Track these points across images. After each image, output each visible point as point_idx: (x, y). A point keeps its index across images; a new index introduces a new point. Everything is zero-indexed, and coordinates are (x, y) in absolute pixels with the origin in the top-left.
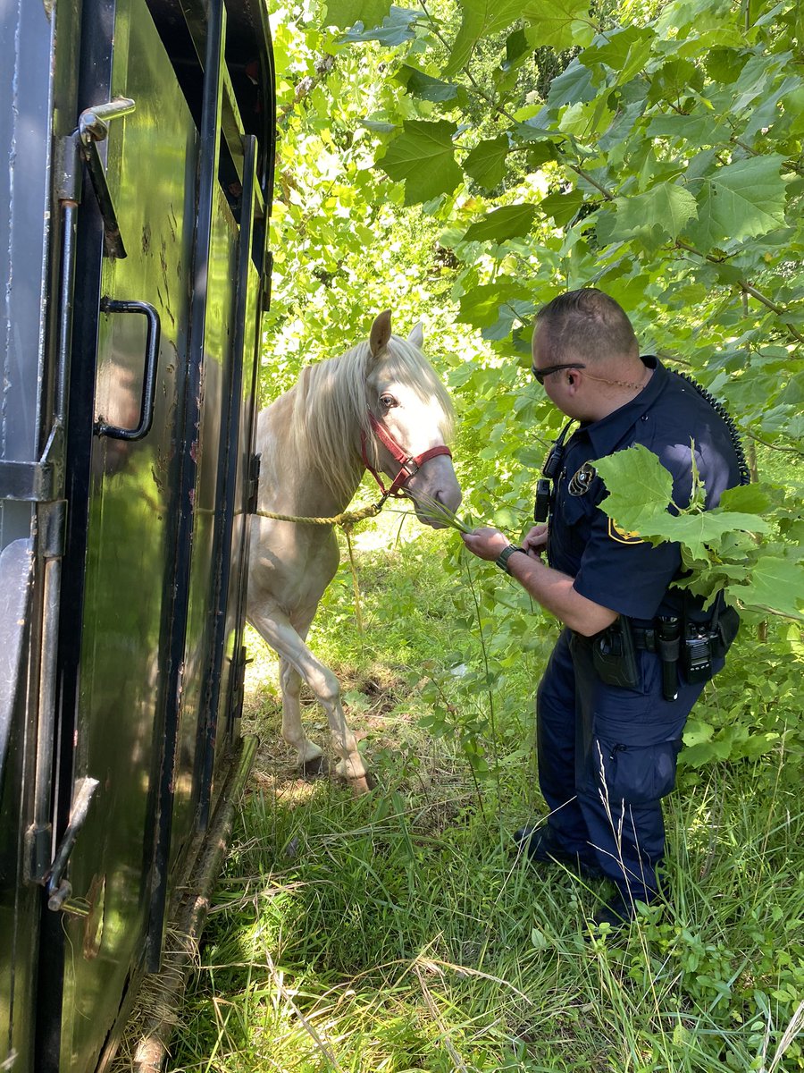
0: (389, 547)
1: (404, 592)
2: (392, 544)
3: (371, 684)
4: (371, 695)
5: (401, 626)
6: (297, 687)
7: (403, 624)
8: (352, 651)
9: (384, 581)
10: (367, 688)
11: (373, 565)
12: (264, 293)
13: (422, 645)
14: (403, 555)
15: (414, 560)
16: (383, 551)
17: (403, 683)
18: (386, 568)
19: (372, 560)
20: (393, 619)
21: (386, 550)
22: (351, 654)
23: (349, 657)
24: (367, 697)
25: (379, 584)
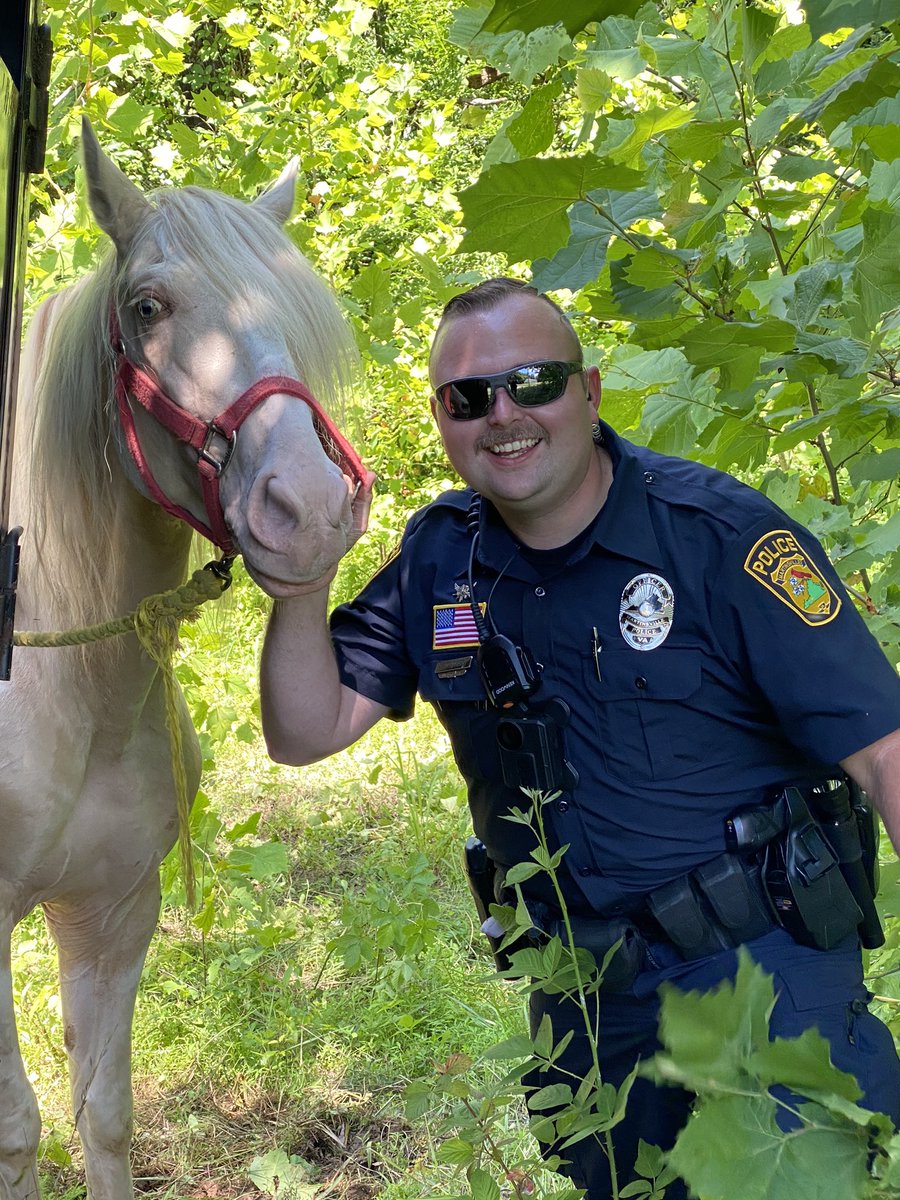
0: (373, 779)
1: (408, 891)
2: (379, 768)
3: (320, 1133)
4: (320, 1161)
5: (401, 979)
6: (121, 1129)
7: (407, 974)
8: (271, 1048)
9: (356, 864)
10: (310, 1145)
11: (333, 823)
12: (30, 129)
13: (456, 1028)
14: (409, 798)
15: (436, 808)
16: (356, 788)
17: (406, 1128)
18: (365, 833)
19: (329, 812)
20: (380, 961)
21: (366, 785)
22: (269, 1055)
23: (263, 1062)
24: (310, 1166)
25: (347, 874)
